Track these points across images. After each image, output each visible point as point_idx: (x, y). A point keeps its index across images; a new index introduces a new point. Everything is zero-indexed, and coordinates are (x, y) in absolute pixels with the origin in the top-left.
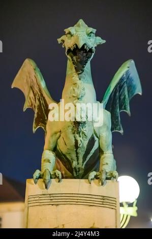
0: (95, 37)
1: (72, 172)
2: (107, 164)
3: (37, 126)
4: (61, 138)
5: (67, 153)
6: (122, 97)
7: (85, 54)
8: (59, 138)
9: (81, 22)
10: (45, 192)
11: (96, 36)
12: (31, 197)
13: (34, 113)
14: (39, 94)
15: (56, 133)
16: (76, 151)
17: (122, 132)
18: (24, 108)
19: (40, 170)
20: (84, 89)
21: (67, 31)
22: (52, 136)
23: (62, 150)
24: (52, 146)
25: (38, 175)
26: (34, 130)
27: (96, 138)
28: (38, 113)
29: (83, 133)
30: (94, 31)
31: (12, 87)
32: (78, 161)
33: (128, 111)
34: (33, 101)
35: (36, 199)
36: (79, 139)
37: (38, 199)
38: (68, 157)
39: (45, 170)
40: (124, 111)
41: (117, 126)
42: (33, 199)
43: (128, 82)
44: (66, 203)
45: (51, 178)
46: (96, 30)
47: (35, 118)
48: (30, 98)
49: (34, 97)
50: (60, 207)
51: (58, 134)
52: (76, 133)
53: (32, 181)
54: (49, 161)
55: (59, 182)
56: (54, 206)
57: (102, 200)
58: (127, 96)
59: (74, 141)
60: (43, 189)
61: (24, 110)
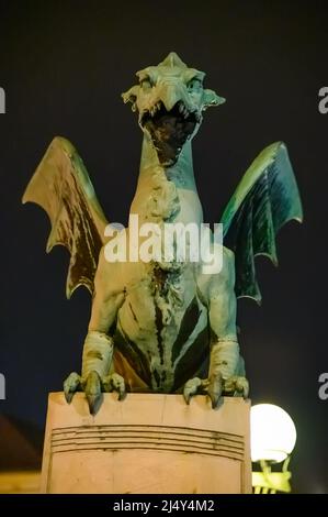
0: (201, 89)
1: (148, 382)
2: (225, 363)
3: (75, 284)
4: (126, 305)
5: (138, 339)
6: (260, 225)
7: (180, 125)
8: (121, 305)
9: (173, 56)
10: (90, 420)
11: (204, 88)
12: (58, 431)
13: (70, 256)
14: (81, 212)
15: (115, 295)
16: (158, 334)
17: (258, 298)
18: (49, 244)
19: (80, 373)
20: (177, 200)
21: (141, 74)
22: (106, 301)
23: (127, 332)
24: (106, 323)
25: (74, 384)
26: (69, 292)
27: (202, 307)
28: (77, 256)
29: (174, 294)
30: (202, 75)
31: (24, 202)
32: (161, 356)
33: (273, 256)
34: (68, 231)
35: (69, 436)
36: (164, 307)
37: (72, 435)
38: (141, 347)
39: (90, 374)
40: (265, 254)
41: (249, 285)
42: (61, 436)
43: (273, 191)
44: (133, 445)
45: (103, 391)
46: (204, 74)
47: (70, 267)
48: (62, 225)
49: (69, 222)
50: (120, 454)
51: (121, 296)
52: (158, 293)
53: (61, 396)
54: (98, 355)
55: (119, 399)
56: (108, 453)
57: (213, 441)
58: (270, 222)
59: (154, 313)
60: (85, 414)
61: (48, 250)
